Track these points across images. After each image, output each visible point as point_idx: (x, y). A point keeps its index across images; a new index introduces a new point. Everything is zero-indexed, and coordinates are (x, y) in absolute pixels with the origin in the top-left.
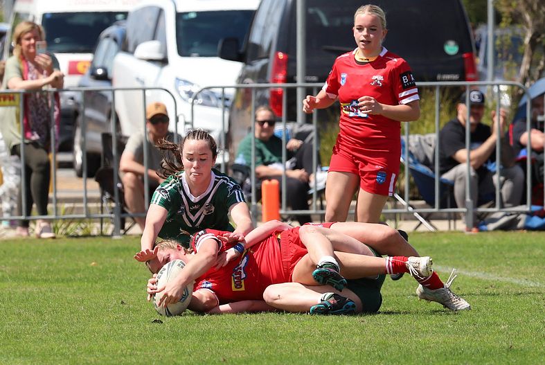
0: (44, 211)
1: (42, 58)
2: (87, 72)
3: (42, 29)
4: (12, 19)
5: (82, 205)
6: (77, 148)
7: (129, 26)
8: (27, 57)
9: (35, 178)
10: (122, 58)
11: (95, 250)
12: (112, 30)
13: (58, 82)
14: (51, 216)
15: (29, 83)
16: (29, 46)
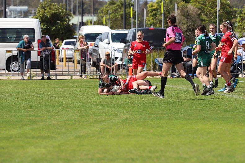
0: (85, 73)
1: (84, 43)
2: (94, 45)
3: (84, 37)
4: (78, 35)
5: (93, 72)
6: (91, 61)
7: (102, 36)
8: (81, 42)
9: (83, 67)
10: (101, 43)
11: (95, 81)
12: (99, 37)
13: (88, 48)
14: (86, 74)
15: (82, 48)
16: (82, 40)
